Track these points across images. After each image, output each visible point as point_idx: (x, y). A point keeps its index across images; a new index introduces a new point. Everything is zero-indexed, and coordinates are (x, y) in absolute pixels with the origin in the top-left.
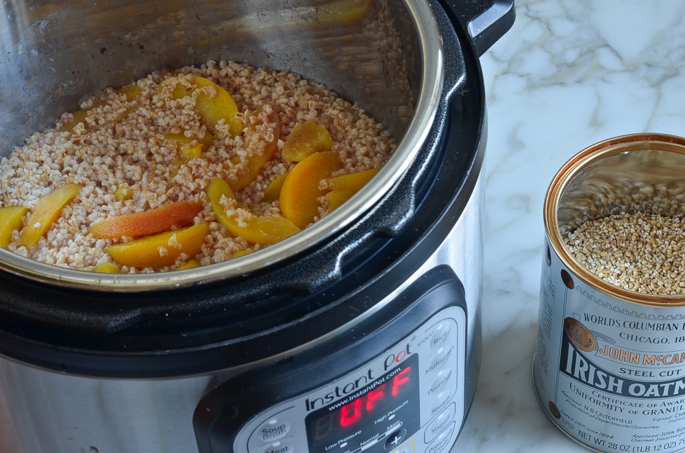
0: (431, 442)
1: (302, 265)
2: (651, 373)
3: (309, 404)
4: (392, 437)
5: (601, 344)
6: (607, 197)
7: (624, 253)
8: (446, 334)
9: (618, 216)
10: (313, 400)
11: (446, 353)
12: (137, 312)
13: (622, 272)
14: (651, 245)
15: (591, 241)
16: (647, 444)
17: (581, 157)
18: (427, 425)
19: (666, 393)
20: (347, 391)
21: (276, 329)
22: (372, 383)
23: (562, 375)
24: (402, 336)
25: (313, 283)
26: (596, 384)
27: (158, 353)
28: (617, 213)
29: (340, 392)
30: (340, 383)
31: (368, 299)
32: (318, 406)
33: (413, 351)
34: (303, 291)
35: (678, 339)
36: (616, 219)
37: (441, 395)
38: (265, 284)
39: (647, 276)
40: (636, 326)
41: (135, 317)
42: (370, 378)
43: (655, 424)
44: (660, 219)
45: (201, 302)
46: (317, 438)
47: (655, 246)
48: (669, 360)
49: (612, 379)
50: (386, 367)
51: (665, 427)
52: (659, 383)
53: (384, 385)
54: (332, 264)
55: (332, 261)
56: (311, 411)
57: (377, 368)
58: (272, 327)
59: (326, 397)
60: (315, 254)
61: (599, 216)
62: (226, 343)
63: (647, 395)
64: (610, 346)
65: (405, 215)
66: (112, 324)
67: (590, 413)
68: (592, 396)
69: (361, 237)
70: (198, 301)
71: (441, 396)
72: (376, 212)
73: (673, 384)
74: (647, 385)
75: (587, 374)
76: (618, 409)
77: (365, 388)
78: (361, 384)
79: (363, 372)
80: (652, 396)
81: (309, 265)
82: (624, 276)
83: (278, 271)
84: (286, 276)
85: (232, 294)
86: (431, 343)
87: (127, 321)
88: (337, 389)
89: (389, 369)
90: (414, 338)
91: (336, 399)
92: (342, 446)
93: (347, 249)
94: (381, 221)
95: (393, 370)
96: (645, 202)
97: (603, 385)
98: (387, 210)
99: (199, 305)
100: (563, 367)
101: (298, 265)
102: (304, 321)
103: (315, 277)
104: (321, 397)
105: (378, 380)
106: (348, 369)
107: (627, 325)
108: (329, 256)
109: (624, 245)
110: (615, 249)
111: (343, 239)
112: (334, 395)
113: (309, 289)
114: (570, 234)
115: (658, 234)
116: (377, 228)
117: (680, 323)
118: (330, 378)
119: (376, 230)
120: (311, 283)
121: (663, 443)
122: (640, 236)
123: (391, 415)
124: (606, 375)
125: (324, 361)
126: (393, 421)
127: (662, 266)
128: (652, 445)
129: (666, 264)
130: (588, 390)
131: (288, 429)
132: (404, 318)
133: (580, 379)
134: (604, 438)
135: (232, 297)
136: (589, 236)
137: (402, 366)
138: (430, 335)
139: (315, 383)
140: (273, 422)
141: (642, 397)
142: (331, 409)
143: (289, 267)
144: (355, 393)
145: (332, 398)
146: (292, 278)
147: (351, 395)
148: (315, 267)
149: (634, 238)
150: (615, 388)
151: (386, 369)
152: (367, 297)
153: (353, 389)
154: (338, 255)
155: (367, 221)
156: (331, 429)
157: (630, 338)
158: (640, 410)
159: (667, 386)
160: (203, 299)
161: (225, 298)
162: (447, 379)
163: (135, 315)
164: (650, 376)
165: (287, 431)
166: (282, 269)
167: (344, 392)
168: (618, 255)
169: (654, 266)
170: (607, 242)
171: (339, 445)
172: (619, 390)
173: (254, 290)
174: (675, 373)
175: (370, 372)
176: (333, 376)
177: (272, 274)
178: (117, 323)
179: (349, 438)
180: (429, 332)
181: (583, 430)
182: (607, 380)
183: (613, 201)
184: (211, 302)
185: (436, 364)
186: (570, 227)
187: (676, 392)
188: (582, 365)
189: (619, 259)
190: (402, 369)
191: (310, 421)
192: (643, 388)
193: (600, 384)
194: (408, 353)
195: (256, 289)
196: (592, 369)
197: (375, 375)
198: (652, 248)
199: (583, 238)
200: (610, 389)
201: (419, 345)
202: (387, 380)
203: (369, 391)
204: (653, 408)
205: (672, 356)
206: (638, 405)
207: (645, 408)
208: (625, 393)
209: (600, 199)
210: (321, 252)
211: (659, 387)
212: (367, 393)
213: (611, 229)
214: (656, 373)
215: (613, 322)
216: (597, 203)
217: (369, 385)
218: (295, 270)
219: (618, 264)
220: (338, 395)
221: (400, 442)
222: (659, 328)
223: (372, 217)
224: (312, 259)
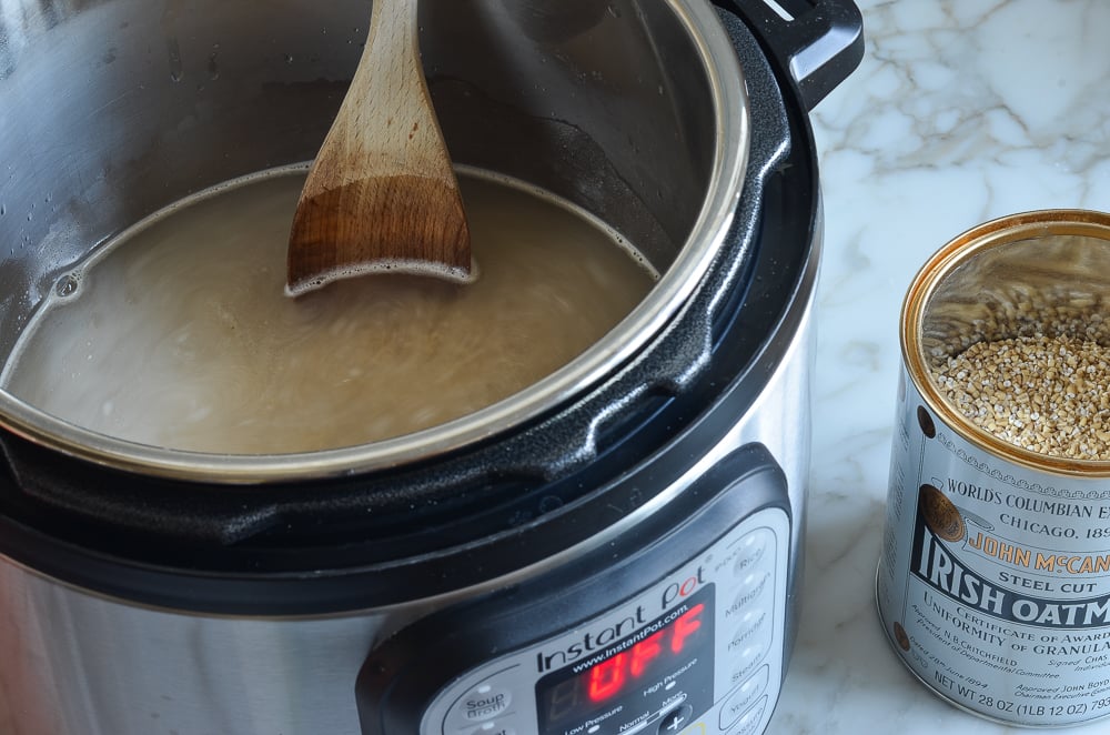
0: (730, 728)
1: (533, 437)
2: (1048, 584)
3: (543, 662)
4: (669, 719)
5: (972, 530)
6: (1017, 308)
7: (1031, 397)
8: (759, 553)
9: (1029, 340)
10: (549, 655)
11: (757, 583)
12: (271, 511)
13: (1026, 425)
14: (1076, 387)
15: (982, 373)
16: (1041, 703)
17: (973, 237)
18: (724, 700)
19: (1071, 620)
20: (602, 641)
21: (493, 539)
22: (642, 629)
23: (914, 578)
24: (691, 554)
25: (552, 466)
26: (964, 597)
27: (304, 576)
28: (1029, 334)
29: (592, 643)
30: (594, 628)
31: (636, 493)
32: (557, 664)
33: (707, 578)
34: (536, 478)
35: (1092, 533)
36: (1026, 343)
37: (746, 652)
38: (475, 467)
39: (1063, 434)
40: (1026, 504)
41: (266, 518)
42: (640, 621)
43: (1053, 670)
44: (1096, 349)
45: (374, 496)
46: (553, 717)
47: (1081, 390)
48: (1077, 565)
49: (987, 590)
50: (664, 603)
51: (1069, 676)
52: (1060, 603)
53: (660, 633)
54: (581, 436)
55: (581, 431)
56: (546, 672)
57: (651, 605)
58: (485, 535)
59: (570, 651)
60: (553, 419)
61: (999, 336)
62: (413, 561)
63: (1040, 620)
64: (986, 534)
65: (696, 359)
66: (231, 529)
67: (953, 644)
68: (955, 614)
69: (626, 395)
70: (368, 493)
71: (748, 653)
72: (650, 355)
73: (1083, 606)
74: (1042, 604)
75: (950, 577)
76: (996, 640)
77: (631, 636)
78: (625, 631)
79: (628, 610)
80: (1048, 624)
81: (545, 438)
82: (1027, 432)
83: (496, 447)
84: (509, 455)
85: (423, 483)
86: (736, 566)
87: (254, 523)
88: (587, 638)
89: (669, 607)
90: (709, 558)
91: (585, 653)
92: (591, 730)
93: (605, 413)
94: (660, 369)
95: (675, 609)
96: (1076, 322)
97: (974, 599)
98: (668, 351)
99: (370, 500)
100: (915, 567)
101: (528, 437)
102: (536, 527)
103: (555, 457)
104: (561, 650)
105: (651, 624)
106: (605, 606)
107: (1012, 501)
108: (577, 423)
109: (1032, 385)
110: (1018, 390)
111: (599, 397)
112: (583, 647)
113: (545, 475)
114: (950, 359)
115: (1089, 371)
116: (652, 380)
117: (1095, 506)
118: (577, 619)
119: (651, 383)
120: (548, 466)
121: (1066, 703)
122: (1059, 373)
123: (669, 682)
124: (978, 583)
125: (568, 592)
126: (673, 692)
127: (1088, 421)
128: (1047, 704)
129: (1095, 420)
130: (950, 605)
131: (507, 702)
132: (694, 524)
133: (939, 587)
134: (973, 687)
135: (423, 486)
136: (979, 366)
137: (690, 602)
138: (735, 554)
139: (553, 627)
140: (484, 689)
141: (1033, 623)
142: (576, 670)
143: (512, 440)
144: (615, 645)
145: (579, 651)
146: (519, 458)
147: (609, 648)
148: (556, 442)
149: (1049, 375)
150: (992, 604)
151: (664, 607)
152: (635, 489)
153: (612, 637)
154: (590, 421)
155: (636, 368)
156: (574, 703)
157: (1016, 524)
158: (1030, 645)
159: (1073, 610)
160: (376, 491)
161: (411, 489)
162: (757, 625)
163: (267, 515)
164: (1047, 589)
165: (507, 704)
166: (502, 444)
167: (598, 642)
168: (1023, 399)
169: (1077, 420)
170: (1007, 376)
171: (586, 730)
172: (998, 609)
173: (457, 477)
174: (1087, 588)
175: (639, 610)
176: (582, 616)
177: (486, 451)
178: (239, 528)
179: (602, 718)
180: (732, 550)
181: (942, 671)
182: (979, 590)
183: (1024, 315)
184: (389, 495)
185: (742, 602)
186: (951, 348)
187: (1088, 620)
188: (942, 563)
189: (1023, 406)
190: (690, 607)
191: (543, 688)
192: (1034, 608)
193: (969, 596)
194: (700, 582)
195: (460, 474)
196: (958, 571)
197: (648, 617)
198: (1077, 393)
199: (970, 367)
200: (985, 605)
201: (717, 569)
202: (666, 623)
203: (637, 642)
204: (1049, 644)
205: (1082, 561)
206: (1026, 637)
207: (1037, 642)
208: (1007, 614)
209: (1005, 310)
210: (564, 418)
211: (1060, 608)
212: (634, 644)
213: (1015, 358)
214: (1056, 585)
215: (990, 496)
216: (1000, 314)
217: (638, 632)
218: (523, 445)
219: (1019, 413)
220: (588, 647)
221: (682, 726)
222: (1061, 512)
223: (645, 362)
224: (549, 428)
